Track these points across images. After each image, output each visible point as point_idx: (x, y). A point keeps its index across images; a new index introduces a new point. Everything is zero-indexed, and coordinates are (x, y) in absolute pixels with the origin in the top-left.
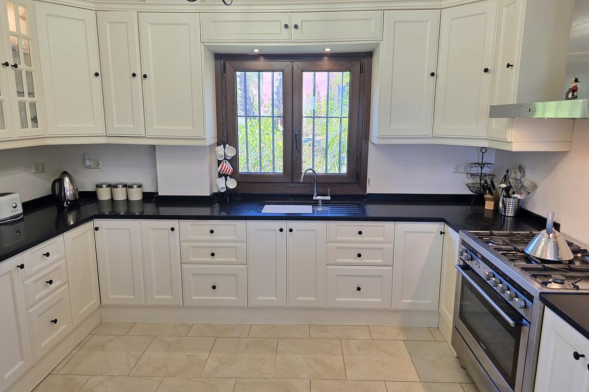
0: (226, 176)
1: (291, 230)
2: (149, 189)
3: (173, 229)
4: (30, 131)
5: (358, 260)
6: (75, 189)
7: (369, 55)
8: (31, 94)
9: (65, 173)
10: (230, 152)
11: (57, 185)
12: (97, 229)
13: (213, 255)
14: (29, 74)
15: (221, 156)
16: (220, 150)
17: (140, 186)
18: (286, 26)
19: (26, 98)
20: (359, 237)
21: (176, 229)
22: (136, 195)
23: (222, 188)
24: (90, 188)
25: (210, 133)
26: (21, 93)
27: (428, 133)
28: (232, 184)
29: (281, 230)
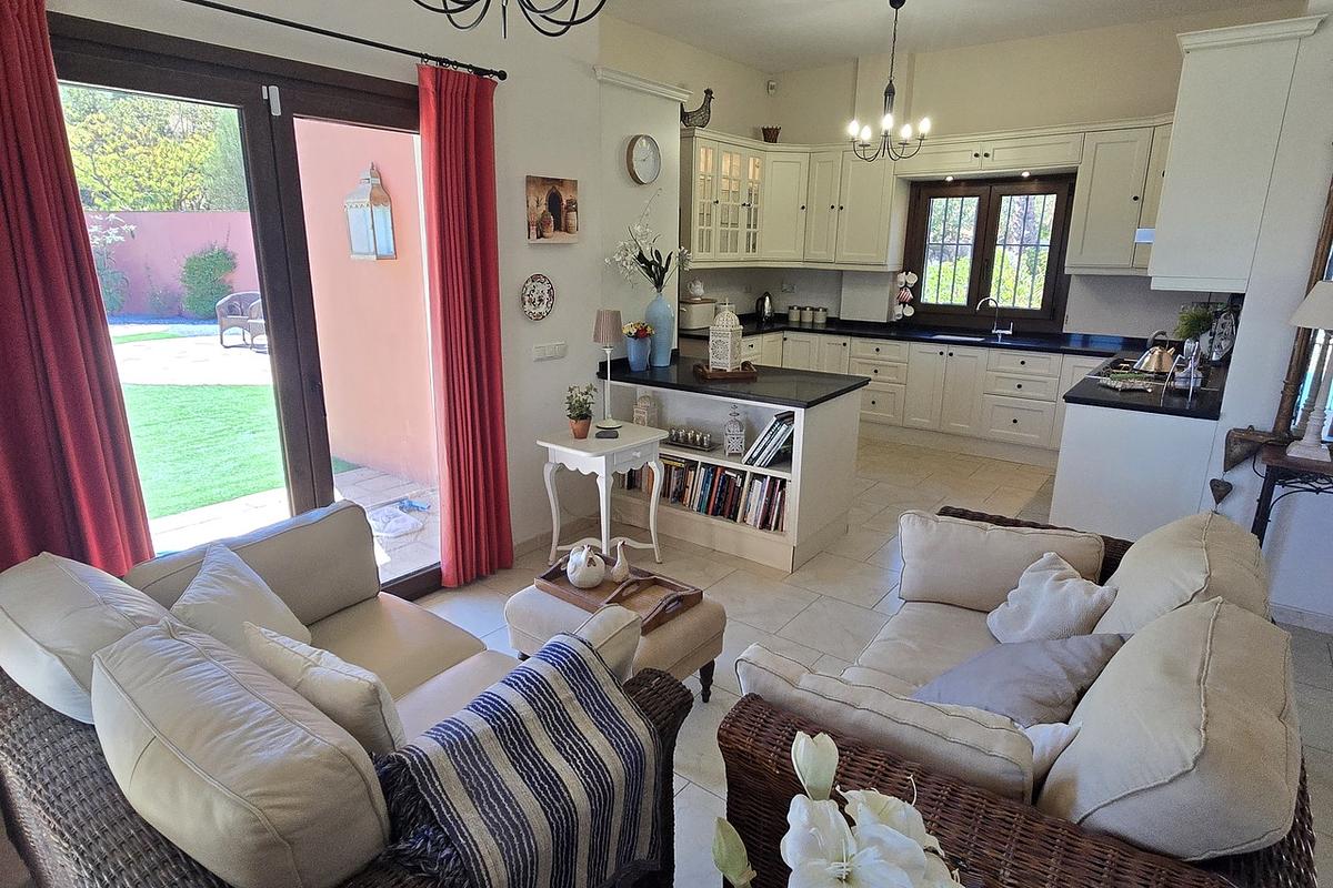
0: (904, 304)
1: (951, 354)
2: (832, 315)
3: (845, 344)
4: (751, 255)
5: (1018, 392)
6: (773, 310)
7: (1074, 175)
8: (755, 226)
9: (767, 294)
10: (912, 279)
11: (760, 303)
12: (785, 339)
13: (876, 371)
14: (756, 210)
15: (901, 284)
16: (902, 277)
17: (825, 310)
18: (976, 155)
19: (752, 229)
20: (1021, 368)
21: (848, 345)
22: (821, 319)
23: (898, 315)
24: (782, 310)
25: (893, 257)
26: (749, 226)
27: (1127, 263)
28: (909, 312)
29: (941, 353)
